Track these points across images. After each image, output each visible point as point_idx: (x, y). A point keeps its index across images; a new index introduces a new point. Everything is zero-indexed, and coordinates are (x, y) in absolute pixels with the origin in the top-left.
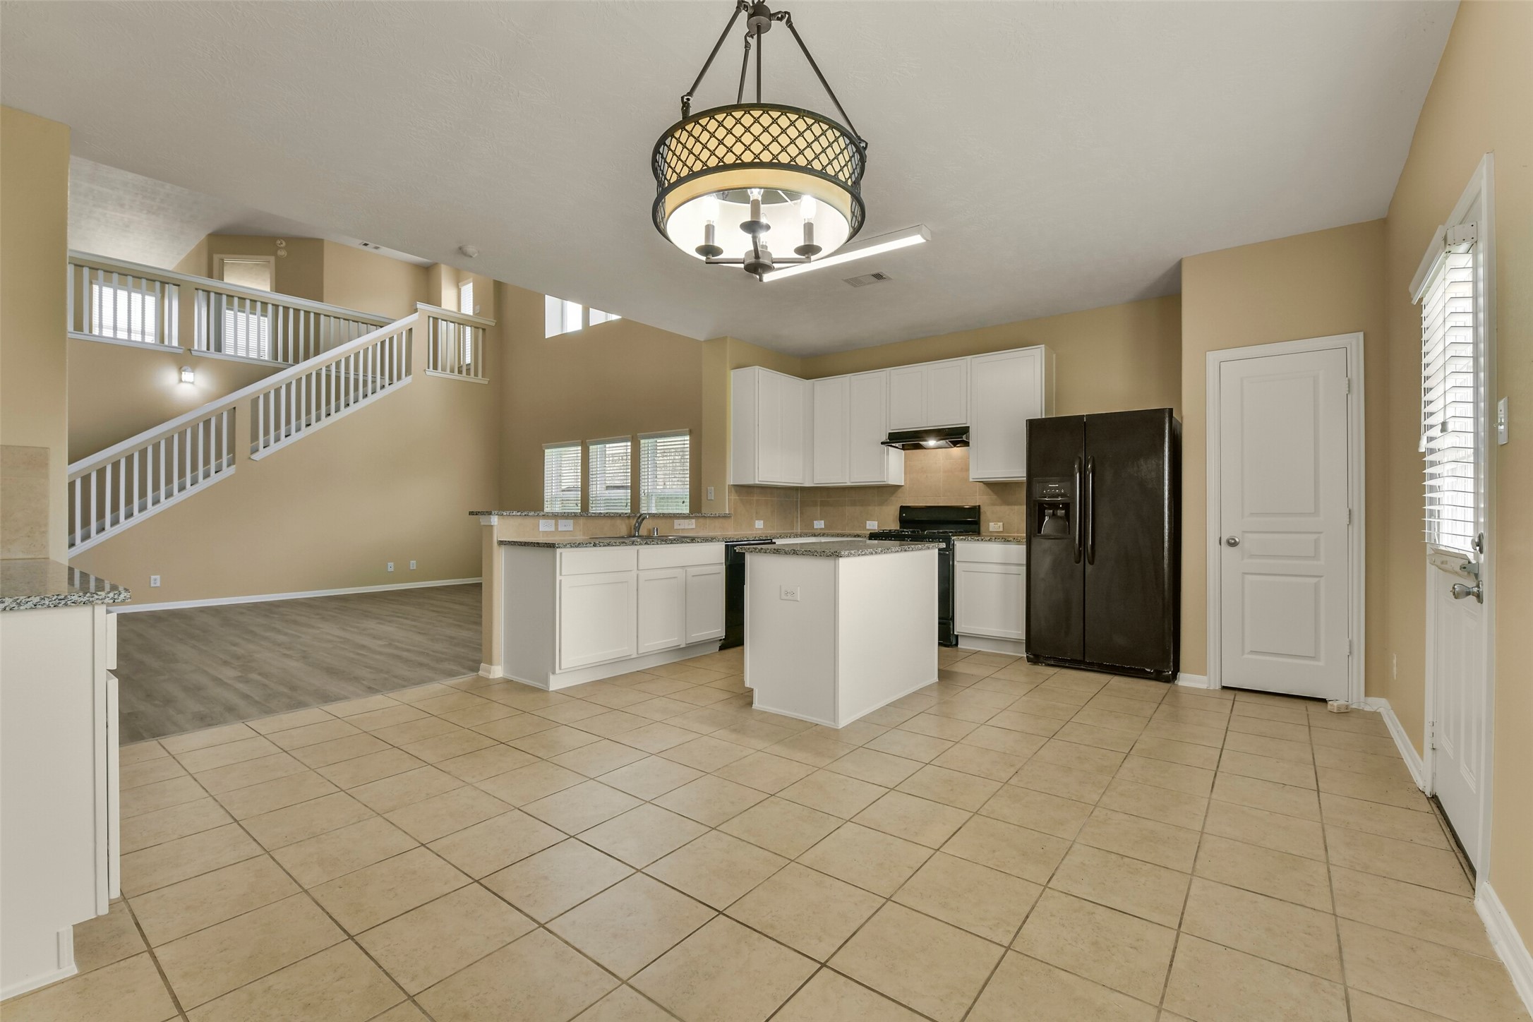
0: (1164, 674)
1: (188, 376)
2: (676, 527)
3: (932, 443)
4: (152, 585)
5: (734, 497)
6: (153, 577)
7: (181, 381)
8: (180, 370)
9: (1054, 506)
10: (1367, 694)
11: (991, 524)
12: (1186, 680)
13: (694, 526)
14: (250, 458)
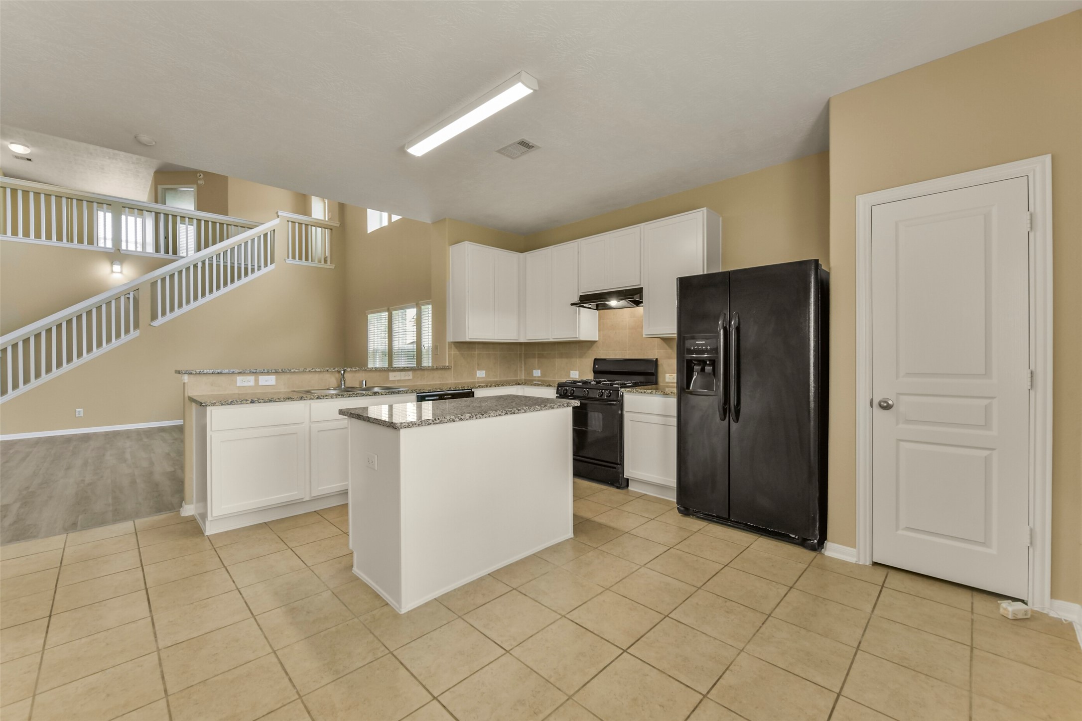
0: (809, 542)
1: (117, 268)
2: (391, 378)
3: (613, 303)
4: (77, 416)
5: (454, 352)
6: (77, 410)
7: (112, 272)
8: (112, 264)
9: (702, 362)
10: (1054, 595)
11: (667, 375)
12: (833, 550)
13: (411, 377)
14: (150, 325)
